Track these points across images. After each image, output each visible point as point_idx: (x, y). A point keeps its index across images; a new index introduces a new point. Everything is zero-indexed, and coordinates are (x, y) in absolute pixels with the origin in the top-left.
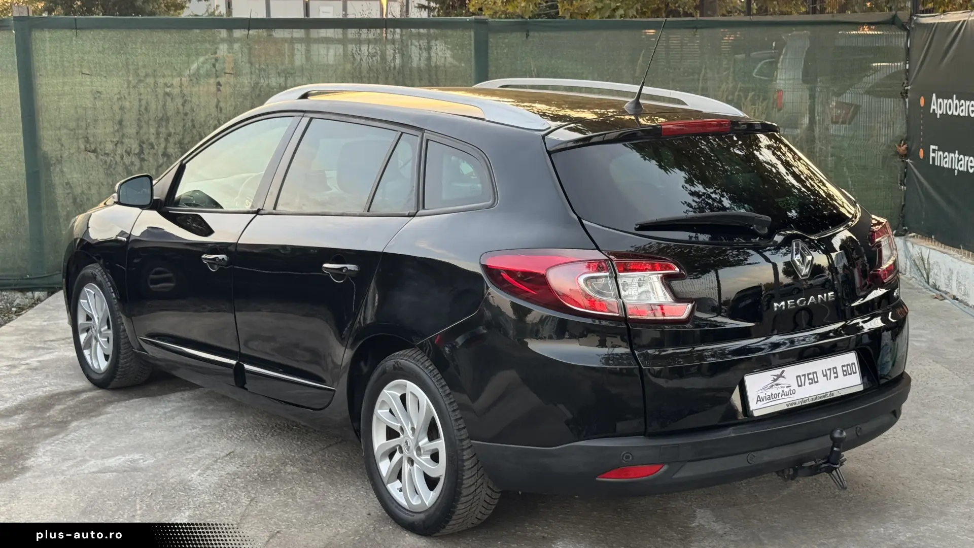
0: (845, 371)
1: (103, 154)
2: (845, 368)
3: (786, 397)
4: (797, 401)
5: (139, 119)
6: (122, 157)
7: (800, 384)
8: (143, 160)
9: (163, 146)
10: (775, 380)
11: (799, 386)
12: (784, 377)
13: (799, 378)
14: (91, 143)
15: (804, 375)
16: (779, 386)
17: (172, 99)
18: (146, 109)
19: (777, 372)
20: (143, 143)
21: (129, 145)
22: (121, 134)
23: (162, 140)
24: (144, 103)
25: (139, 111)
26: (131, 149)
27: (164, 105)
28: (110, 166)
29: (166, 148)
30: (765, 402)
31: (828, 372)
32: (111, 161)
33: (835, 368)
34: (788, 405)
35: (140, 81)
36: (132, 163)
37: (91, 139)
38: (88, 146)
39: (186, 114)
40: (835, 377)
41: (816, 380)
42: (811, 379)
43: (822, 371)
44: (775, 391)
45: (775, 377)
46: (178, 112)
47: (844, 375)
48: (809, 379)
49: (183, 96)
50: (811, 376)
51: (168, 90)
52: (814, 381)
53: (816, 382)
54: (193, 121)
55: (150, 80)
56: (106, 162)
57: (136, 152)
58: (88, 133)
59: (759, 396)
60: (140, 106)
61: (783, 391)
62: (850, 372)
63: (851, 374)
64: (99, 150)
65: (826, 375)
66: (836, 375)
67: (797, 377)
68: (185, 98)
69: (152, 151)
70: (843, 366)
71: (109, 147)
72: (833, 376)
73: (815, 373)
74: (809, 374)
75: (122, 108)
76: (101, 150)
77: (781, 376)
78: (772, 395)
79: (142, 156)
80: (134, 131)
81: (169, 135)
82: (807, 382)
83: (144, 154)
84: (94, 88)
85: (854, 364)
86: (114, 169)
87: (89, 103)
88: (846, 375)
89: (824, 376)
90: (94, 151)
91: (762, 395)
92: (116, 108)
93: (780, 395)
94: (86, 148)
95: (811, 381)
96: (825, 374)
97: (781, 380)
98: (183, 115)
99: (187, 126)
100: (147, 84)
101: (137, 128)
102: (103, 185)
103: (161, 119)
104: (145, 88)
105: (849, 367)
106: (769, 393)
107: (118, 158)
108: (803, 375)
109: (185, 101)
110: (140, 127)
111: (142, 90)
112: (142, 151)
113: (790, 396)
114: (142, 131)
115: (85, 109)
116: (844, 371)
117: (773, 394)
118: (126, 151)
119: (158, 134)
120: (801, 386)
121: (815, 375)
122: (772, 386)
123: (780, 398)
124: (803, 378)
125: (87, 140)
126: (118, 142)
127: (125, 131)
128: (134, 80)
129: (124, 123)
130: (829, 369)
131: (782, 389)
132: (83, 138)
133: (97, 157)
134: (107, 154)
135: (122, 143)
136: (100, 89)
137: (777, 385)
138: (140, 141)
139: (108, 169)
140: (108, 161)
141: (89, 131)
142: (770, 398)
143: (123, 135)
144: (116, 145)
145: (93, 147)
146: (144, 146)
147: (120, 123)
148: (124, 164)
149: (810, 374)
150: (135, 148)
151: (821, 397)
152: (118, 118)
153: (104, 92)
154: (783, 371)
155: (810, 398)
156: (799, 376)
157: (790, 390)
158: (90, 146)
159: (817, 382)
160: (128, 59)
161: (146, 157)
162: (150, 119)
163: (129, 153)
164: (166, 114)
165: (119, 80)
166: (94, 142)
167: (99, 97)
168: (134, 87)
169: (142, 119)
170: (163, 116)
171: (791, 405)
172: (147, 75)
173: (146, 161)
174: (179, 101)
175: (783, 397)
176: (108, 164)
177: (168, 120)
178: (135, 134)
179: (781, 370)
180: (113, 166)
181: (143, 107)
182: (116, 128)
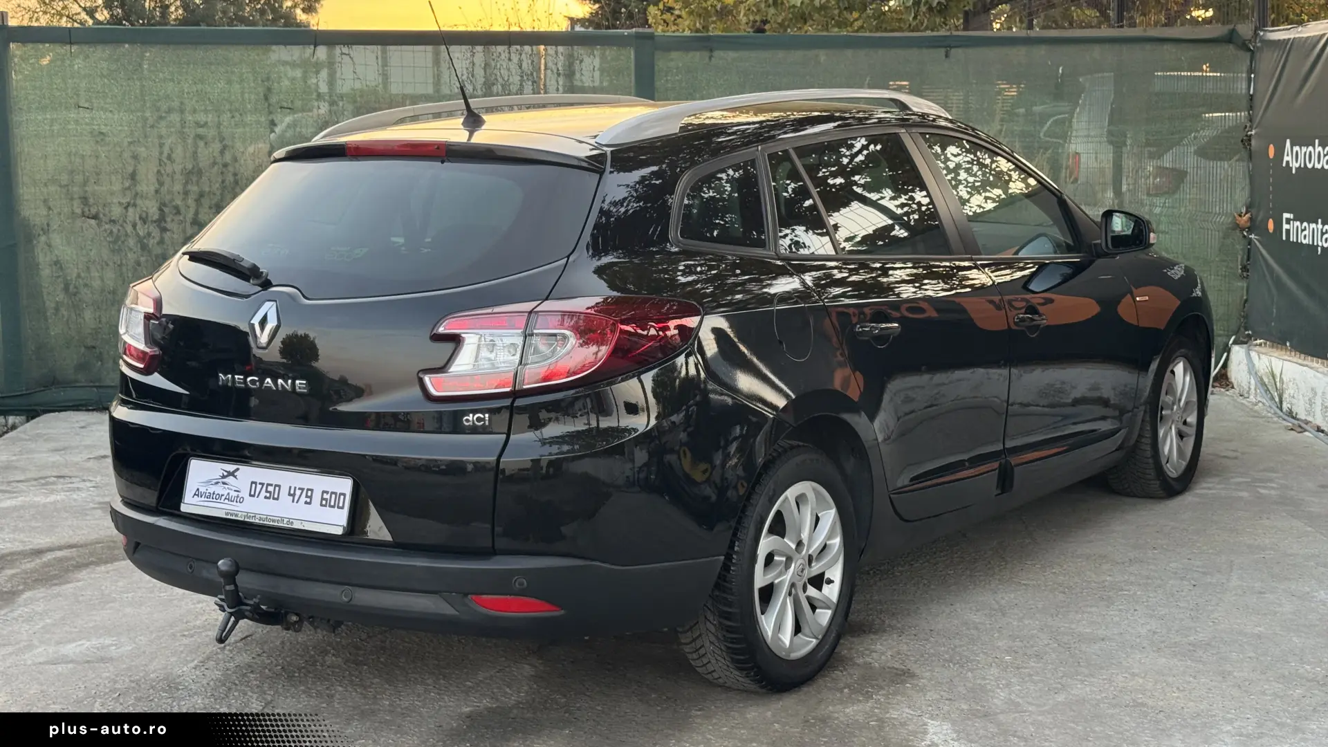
0: (326, 500)
1: (108, 221)
2: (325, 496)
3: (230, 503)
4: (240, 514)
5: (159, 172)
6: (134, 226)
7: (252, 493)
8: (164, 230)
9: (192, 211)
10: (224, 477)
11: (250, 495)
12: (235, 477)
13: (254, 485)
14: (90, 206)
15: (262, 484)
16: (226, 486)
17: (206, 143)
18: (169, 158)
19: (231, 467)
20: (165, 205)
21: (145, 209)
22: (134, 193)
23: (190, 202)
24: (166, 150)
25: (160, 160)
26: (147, 213)
27: (195, 153)
28: (118, 238)
29: (197, 213)
30: (203, 499)
31: (298, 492)
32: (119, 230)
33: (312, 490)
34: (227, 514)
35: (161, 118)
36: (149, 234)
37: (91, 201)
38: (86, 209)
39: (225, 165)
40: (306, 503)
41: (276, 496)
42: (270, 492)
43: (290, 487)
44: (219, 489)
45: (225, 474)
46: (215, 163)
47: (321, 505)
48: (267, 491)
49: (222, 139)
50: (271, 489)
51: (201, 131)
52: (273, 496)
53: (274, 499)
54: (235, 175)
55: (175, 117)
56: (111, 232)
57: (154, 219)
58: (86, 192)
59: (198, 489)
60: (161, 153)
61: (228, 494)
62: (332, 504)
63: (333, 507)
64: (101, 216)
65: (293, 495)
66: (308, 500)
67: (252, 483)
68: (225, 142)
69: (177, 218)
70: (324, 492)
71: (117, 211)
72: (303, 499)
73: (279, 486)
74: (268, 485)
75: (135, 157)
76: (104, 215)
77: (232, 474)
78: (214, 493)
79: (163, 224)
80: (152, 189)
81: (201, 195)
82: (263, 493)
83: (165, 222)
84: (96, 127)
85: (344, 495)
86: (123, 242)
87: (87, 148)
88: (325, 506)
89: (290, 494)
90: (95, 217)
91: (202, 490)
92: (126, 155)
93: (223, 498)
94: (83, 212)
95: (268, 495)
96: (292, 492)
97: (230, 480)
98: (221, 166)
99: (227, 182)
100: (171, 122)
101: (157, 186)
102: (107, 265)
103: (190, 172)
104: (167, 127)
105: (333, 496)
106: (212, 489)
107: (129, 229)
108: (260, 484)
109: (225, 147)
110: (161, 184)
111: (164, 131)
112: (162, 218)
113: (234, 503)
114: (164, 190)
115: (83, 157)
116: (323, 499)
117: (216, 493)
118: (141, 218)
119: (186, 193)
120: (253, 496)
121: (277, 488)
122: (217, 483)
123: (222, 501)
124: (259, 487)
125: (84, 200)
126: (129, 204)
127: (139, 188)
128: (152, 116)
129: (138, 178)
130: (302, 489)
131: (228, 491)
132: (80, 198)
133: (99, 225)
134: (113, 222)
135: (135, 205)
136: (104, 129)
137: (224, 483)
138: (161, 203)
139: (115, 242)
140: (115, 230)
141: (87, 188)
142: (210, 496)
143: (137, 194)
144: (126, 208)
145: (93, 211)
146: (166, 210)
147: (133, 176)
148: (138, 235)
149: (271, 485)
150: (154, 212)
151: (273, 521)
152: (130, 169)
153: (110, 135)
154: (238, 469)
155: (258, 516)
156: (255, 483)
157: (238, 497)
158: (89, 210)
159: (277, 499)
160: (144, 86)
161: (169, 226)
162: (175, 173)
163: (144, 220)
164: (198, 164)
165: (131, 117)
166: (94, 204)
167: (102, 140)
168: (152, 127)
169: (163, 172)
170: (193, 168)
171: (232, 515)
172: (170, 111)
173: (169, 230)
174: (217, 146)
175: (226, 501)
176: (115, 235)
177: (200, 173)
178: (153, 192)
179: (235, 467)
180: (123, 239)
181: (165, 154)
182: (127, 184)
